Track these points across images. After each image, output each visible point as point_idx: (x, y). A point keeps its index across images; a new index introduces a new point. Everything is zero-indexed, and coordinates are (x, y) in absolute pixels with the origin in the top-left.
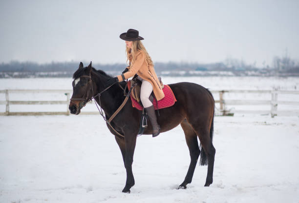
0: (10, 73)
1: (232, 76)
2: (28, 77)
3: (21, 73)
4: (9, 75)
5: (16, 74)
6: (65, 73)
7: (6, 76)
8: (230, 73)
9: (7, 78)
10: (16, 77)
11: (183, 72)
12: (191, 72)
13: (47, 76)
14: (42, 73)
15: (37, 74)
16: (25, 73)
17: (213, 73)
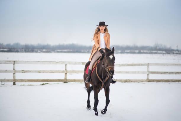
0: (41, 50)
1: (165, 54)
2: (51, 52)
3: (47, 50)
4: (40, 51)
5: (44, 50)
6: (71, 50)
7: (39, 51)
8: (164, 52)
9: (39, 52)
10: (44, 52)
11: (137, 51)
12: (142, 51)
13: (61, 52)
14: (59, 50)
15: (56, 51)
16: (49, 50)
17: (154, 52)
